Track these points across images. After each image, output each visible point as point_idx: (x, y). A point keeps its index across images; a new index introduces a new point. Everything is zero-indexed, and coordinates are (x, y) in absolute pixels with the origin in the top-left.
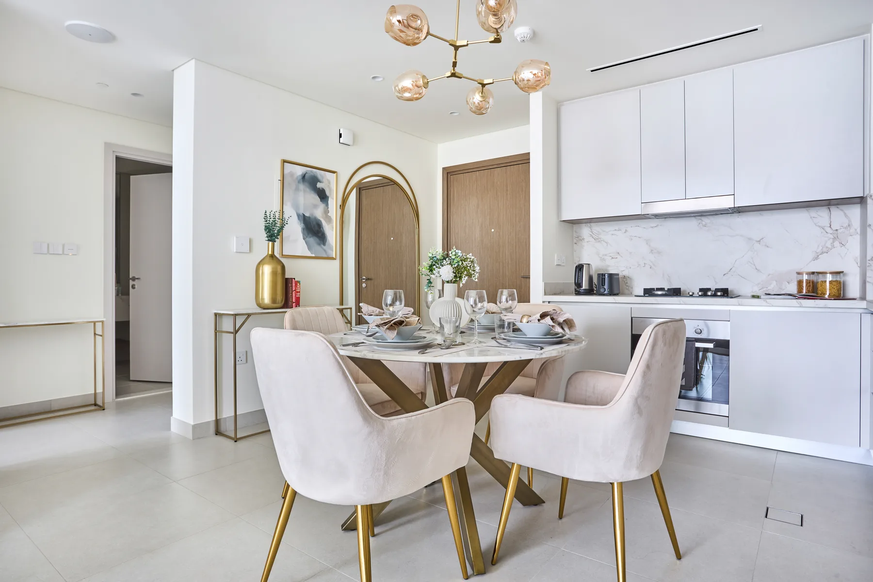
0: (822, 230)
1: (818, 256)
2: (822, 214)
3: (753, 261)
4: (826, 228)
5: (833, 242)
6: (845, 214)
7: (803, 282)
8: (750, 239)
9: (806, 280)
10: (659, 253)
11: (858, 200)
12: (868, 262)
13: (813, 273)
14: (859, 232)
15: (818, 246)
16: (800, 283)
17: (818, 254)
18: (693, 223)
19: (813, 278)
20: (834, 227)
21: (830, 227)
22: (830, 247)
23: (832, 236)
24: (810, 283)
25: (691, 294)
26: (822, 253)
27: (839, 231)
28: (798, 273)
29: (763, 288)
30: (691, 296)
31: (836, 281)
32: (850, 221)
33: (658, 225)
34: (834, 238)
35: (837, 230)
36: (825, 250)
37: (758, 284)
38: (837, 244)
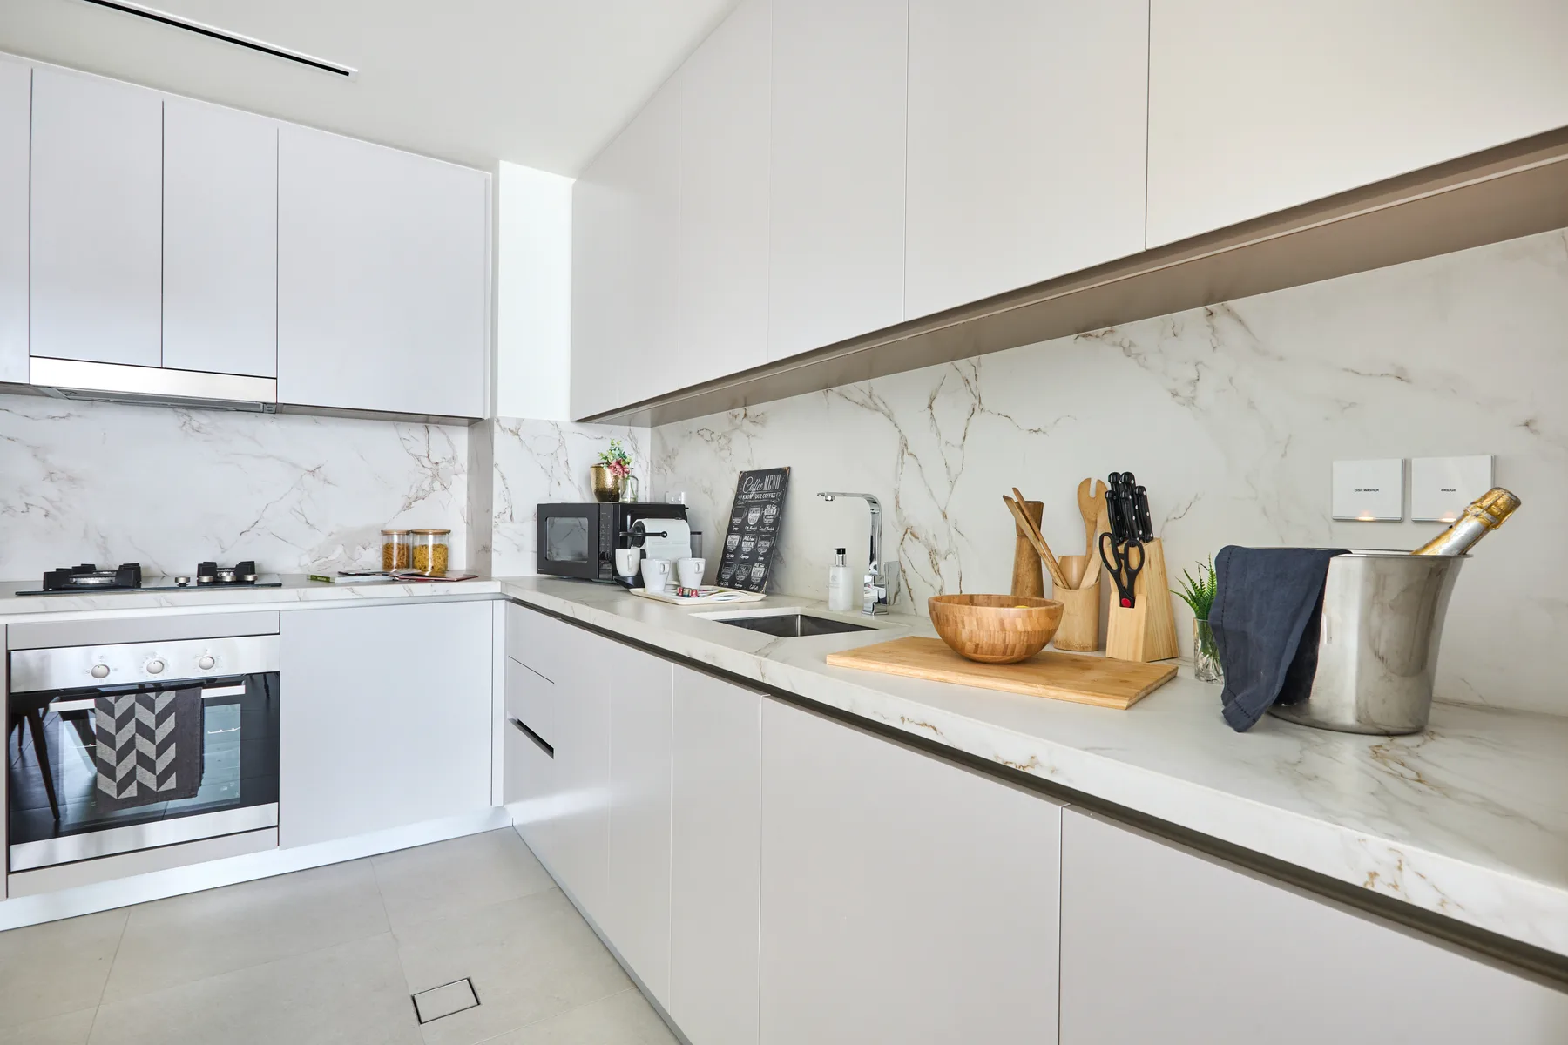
0: (418, 463)
1: (411, 504)
2: (416, 433)
3: (301, 508)
4: (422, 458)
5: (433, 482)
6: (448, 439)
7: (393, 548)
8: (295, 466)
9: (399, 544)
10: (72, 480)
11: (466, 421)
12: (494, 520)
13: (408, 533)
14: (466, 469)
15: (411, 487)
16: (387, 549)
17: (411, 501)
18: (168, 420)
19: (410, 540)
20: (435, 458)
21: (428, 457)
22: (428, 489)
23: (430, 473)
24: (403, 549)
25: (182, 581)
26: (417, 499)
27: (441, 466)
28: (385, 533)
29: (319, 558)
30: (183, 586)
31: (439, 546)
32: (454, 451)
33: (69, 415)
34: (434, 477)
35: (437, 463)
36: (421, 494)
37: (311, 551)
38: (437, 485)
